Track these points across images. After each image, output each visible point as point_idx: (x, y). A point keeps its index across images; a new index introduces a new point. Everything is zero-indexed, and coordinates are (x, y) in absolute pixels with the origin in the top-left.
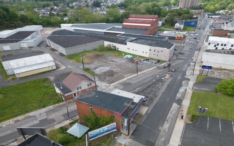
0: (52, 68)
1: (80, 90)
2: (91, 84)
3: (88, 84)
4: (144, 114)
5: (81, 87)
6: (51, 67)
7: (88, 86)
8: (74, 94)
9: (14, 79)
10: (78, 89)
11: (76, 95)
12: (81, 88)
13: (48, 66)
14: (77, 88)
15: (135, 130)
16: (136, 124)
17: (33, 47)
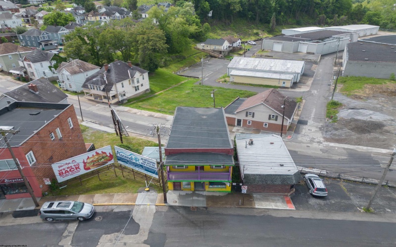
0: (284, 83)
1: (250, 118)
2: (277, 117)
3: (270, 116)
4: (257, 207)
5: (254, 113)
6: (283, 81)
7: (270, 119)
8: (238, 120)
9: (225, 81)
10: (247, 116)
11: (240, 125)
12: (253, 117)
13: (279, 78)
14: (247, 113)
15: (189, 207)
16: (207, 204)
17: (313, 54)
